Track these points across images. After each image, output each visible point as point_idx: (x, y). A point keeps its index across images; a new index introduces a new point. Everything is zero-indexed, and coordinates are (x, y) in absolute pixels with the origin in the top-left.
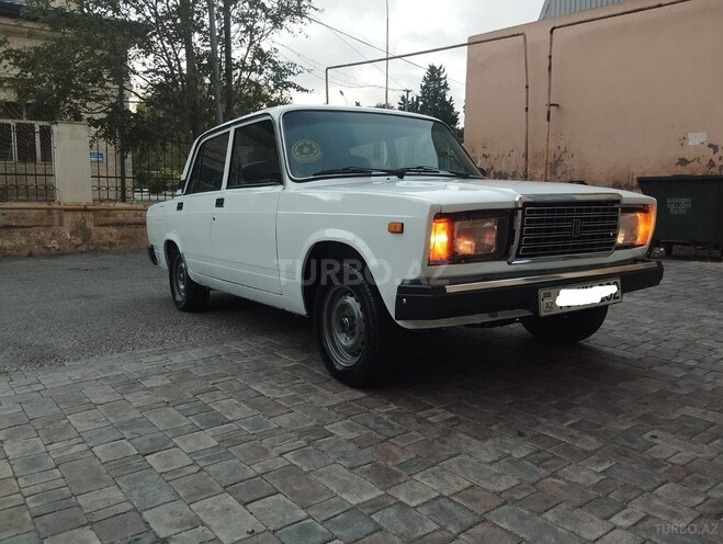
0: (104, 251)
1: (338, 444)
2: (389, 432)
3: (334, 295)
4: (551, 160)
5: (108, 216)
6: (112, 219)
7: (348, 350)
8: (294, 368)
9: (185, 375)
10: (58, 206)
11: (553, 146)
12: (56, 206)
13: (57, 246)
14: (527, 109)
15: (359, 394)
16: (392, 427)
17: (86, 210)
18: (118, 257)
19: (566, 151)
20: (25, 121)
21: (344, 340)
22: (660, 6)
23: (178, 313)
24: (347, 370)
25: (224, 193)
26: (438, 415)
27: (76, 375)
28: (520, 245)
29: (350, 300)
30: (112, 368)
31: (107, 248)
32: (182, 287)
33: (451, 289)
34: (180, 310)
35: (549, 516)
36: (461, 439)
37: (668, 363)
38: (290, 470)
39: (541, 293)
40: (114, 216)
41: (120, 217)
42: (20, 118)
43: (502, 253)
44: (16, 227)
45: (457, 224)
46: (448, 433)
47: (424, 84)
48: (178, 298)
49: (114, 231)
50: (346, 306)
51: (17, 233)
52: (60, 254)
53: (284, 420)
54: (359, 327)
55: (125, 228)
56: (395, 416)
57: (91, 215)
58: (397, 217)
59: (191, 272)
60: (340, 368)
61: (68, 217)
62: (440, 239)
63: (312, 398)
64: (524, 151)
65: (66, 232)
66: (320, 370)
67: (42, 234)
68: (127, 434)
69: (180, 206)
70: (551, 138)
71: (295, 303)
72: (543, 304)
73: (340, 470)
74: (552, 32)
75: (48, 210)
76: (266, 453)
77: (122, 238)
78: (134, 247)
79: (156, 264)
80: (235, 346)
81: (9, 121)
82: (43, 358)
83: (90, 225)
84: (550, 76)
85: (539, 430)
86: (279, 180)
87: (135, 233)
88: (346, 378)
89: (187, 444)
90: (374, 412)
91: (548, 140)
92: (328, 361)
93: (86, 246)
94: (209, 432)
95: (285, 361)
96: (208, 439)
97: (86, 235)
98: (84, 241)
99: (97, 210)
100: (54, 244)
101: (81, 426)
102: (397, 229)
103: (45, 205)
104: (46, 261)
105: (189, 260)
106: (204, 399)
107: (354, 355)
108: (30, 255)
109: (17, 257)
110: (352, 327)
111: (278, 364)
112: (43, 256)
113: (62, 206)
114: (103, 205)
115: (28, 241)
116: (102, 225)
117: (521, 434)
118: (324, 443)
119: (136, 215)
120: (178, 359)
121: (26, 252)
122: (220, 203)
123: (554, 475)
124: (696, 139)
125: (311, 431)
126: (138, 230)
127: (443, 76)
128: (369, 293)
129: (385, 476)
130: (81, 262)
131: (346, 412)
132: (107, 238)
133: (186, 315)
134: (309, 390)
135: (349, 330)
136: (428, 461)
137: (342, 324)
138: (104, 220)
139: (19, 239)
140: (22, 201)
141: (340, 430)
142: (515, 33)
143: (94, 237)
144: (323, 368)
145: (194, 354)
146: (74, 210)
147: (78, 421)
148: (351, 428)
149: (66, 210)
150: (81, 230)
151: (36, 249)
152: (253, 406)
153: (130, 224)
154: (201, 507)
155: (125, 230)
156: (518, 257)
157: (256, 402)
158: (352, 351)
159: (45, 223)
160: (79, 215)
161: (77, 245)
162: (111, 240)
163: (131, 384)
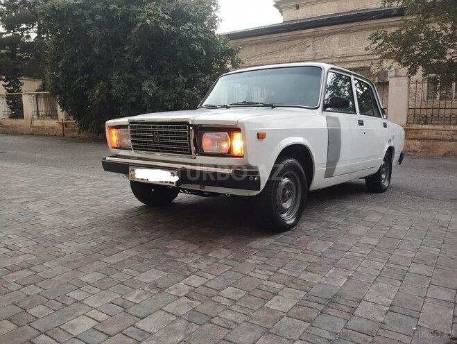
39: (130, 168)
49: (418, 143)
55: (426, 141)
72: (130, 174)
78: (431, 154)
119: (437, 134)
126: (435, 143)
138: (414, 136)
162: (416, 149)
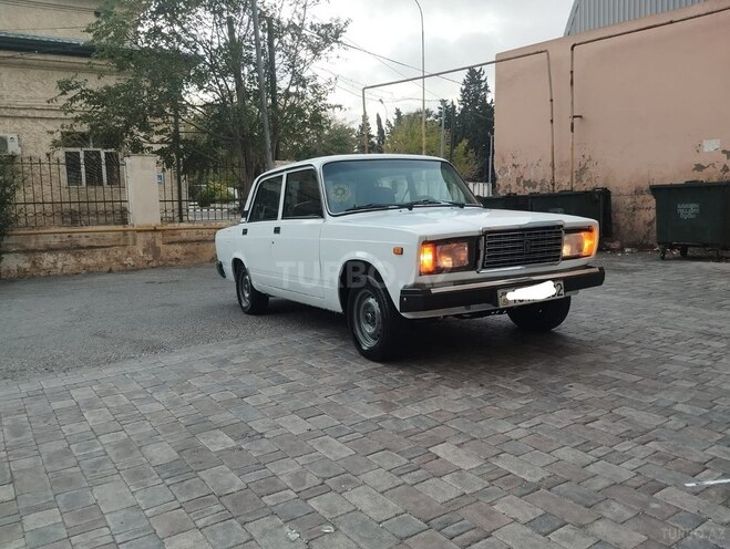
0: (172, 266)
1: (363, 391)
2: (395, 386)
3: (361, 298)
4: (576, 168)
5: (173, 235)
6: (177, 238)
7: (372, 336)
8: (335, 350)
9: (258, 356)
10: (131, 228)
11: (577, 155)
12: (130, 228)
13: (132, 263)
14: (552, 121)
15: (380, 365)
16: (398, 383)
17: (155, 230)
18: (184, 270)
19: (590, 159)
20: (91, 149)
21: (369, 329)
22: (671, 22)
23: (245, 316)
24: (370, 349)
25: (280, 222)
26: (430, 376)
27: (184, 357)
28: (484, 260)
29: (372, 301)
30: (207, 352)
31: (174, 263)
32: (247, 295)
33: (434, 291)
34: (246, 313)
35: (482, 423)
36: (442, 388)
37: (613, 343)
38: (331, 404)
39: (500, 292)
40: (180, 234)
41: (184, 235)
42: (87, 147)
43: (472, 266)
44: (99, 247)
45: (438, 248)
46: (433, 386)
47: (464, 87)
48: (244, 305)
49: (179, 248)
50: (369, 305)
51: (99, 252)
52: (135, 269)
53: (328, 379)
54: (378, 319)
55: (189, 245)
56: (401, 377)
57: (159, 235)
58: (399, 244)
59: (254, 283)
60: (365, 348)
61: (141, 238)
62: (427, 258)
63: (347, 368)
64: (550, 161)
65: (139, 249)
66: (353, 351)
67: (119, 252)
68: (228, 388)
69: (245, 232)
70: (575, 147)
71: (335, 305)
72: (501, 300)
73: (362, 404)
74: (572, 49)
75: (124, 231)
76: (317, 396)
77: (186, 254)
79: (225, 277)
80: (291, 337)
81: (78, 150)
82: (154, 348)
83: (159, 244)
84: (572, 90)
85: (495, 383)
86: (320, 215)
87: (198, 249)
88: (370, 355)
89: (267, 393)
90: (388, 375)
91: (572, 149)
92: (358, 344)
93: (157, 262)
94: (280, 387)
95: (328, 346)
96: (281, 390)
97: (156, 252)
98: (155, 258)
99: (164, 230)
100: (129, 261)
101: (198, 385)
102: (399, 252)
103: (121, 227)
104: (125, 276)
105: (252, 273)
106: (274, 369)
107: (375, 339)
108: (110, 271)
109: (100, 273)
110: (373, 320)
111: (323, 348)
112: (120, 271)
113: (135, 228)
114: (170, 226)
115: (108, 259)
116: (169, 243)
117: (481, 385)
118: (352, 392)
120: (252, 346)
121: (106, 269)
122: (277, 230)
123: (494, 405)
124: (711, 146)
125: (345, 385)
127: (483, 78)
128: (383, 296)
129: (389, 406)
130: (155, 276)
131: (369, 375)
132: (174, 255)
133: (251, 317)
134: (345, 363)
135: (372, 322)
136: (418, 399)
137: (367, 318)
138: (171, 238)
139: (100, 257)
140: (102, 224)
141: (364, 385)
142: (539, 50)
143: (163, 254)
144: (355, 350)
145: (263, 343)
146: (145, 231)
147: (196, 383)
148: (372, 384)
149: (139, 231)
150: (152, 248)
151: (115, 265)
152: (307, 373)
153: (192, 241)
154: (280, 421)
155: (188, 247)
156: (483, 268)
157: (309, 370)
158: (373, 336)
159: (122, 242)
160: (150, 235)
161: (149, 262)
162: (177, 256)
163: (224, 362)
